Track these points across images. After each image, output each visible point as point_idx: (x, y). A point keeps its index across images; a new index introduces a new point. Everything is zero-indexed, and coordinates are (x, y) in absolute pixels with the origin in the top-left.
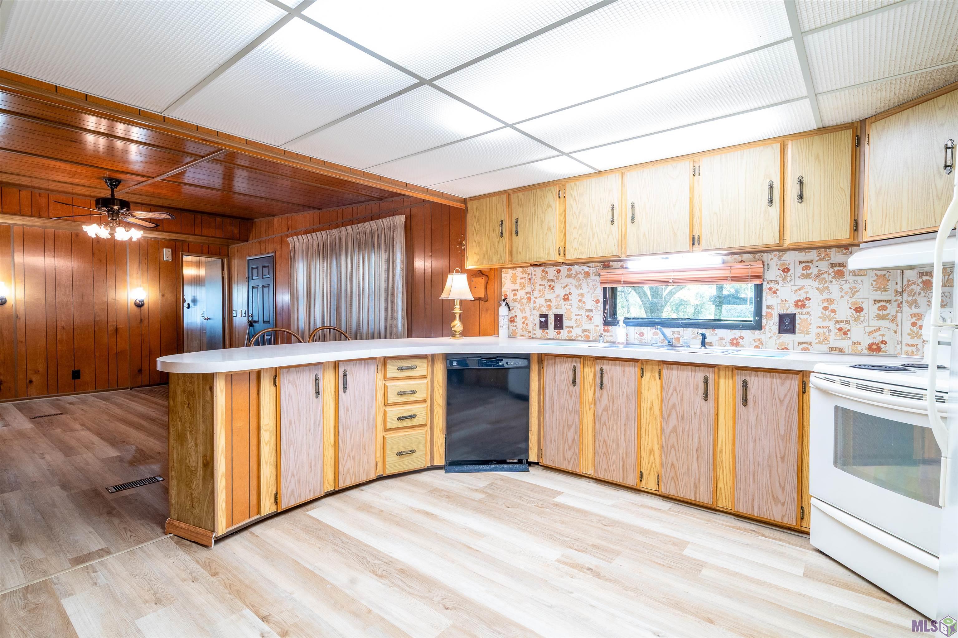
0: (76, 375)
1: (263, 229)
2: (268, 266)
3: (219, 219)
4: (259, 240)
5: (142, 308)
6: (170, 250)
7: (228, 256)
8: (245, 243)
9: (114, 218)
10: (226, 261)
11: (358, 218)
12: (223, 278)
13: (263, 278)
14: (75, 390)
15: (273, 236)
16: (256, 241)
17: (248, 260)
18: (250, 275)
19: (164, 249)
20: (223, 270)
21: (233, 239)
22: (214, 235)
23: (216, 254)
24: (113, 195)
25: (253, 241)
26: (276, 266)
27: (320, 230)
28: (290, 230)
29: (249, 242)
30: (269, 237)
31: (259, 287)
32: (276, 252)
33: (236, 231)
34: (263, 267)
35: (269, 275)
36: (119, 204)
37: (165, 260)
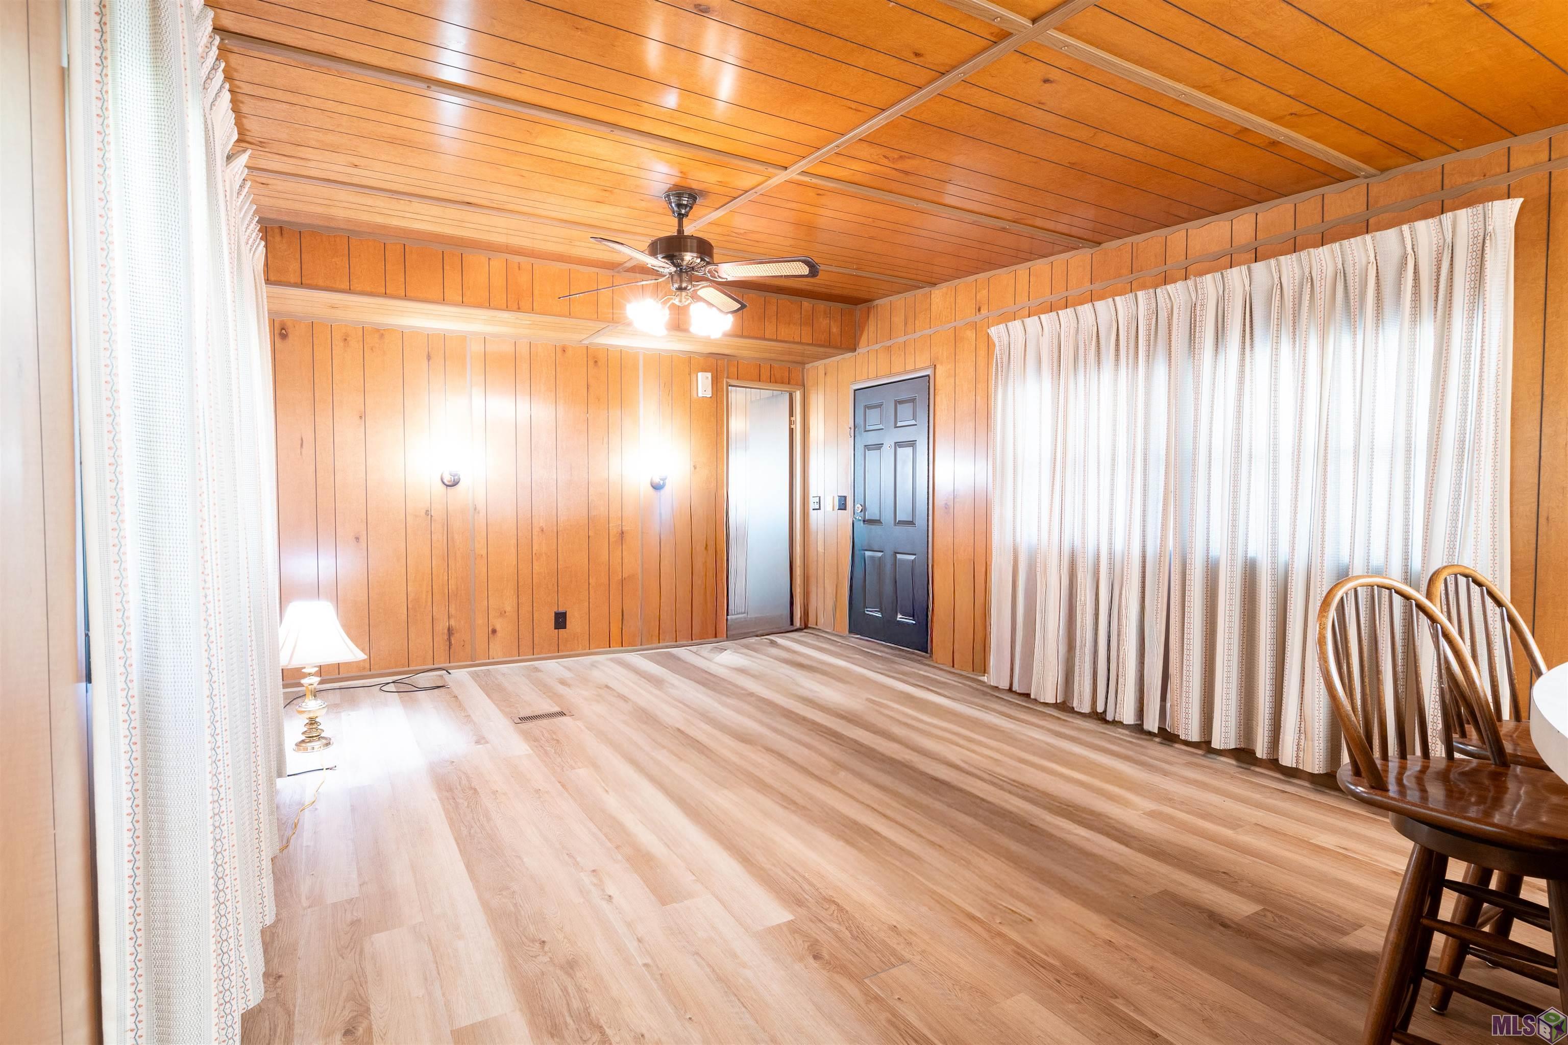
0: (560, 620)
1: (898, 320)
2: (913, 400)
3: (807, 304)
4: (889, 343)
5: (662, 491)
6: (709, 375)
7: (802, 385)
8: (850, 354)
9: (684, 285)
10: (798, 396)
11: (1256, 244)
12: (791, 431)
13: (896, 427)
14: (558, 650)
15: (928, 332)
16: (877, 347)
17: (855, 390)
18: (860, 421)
19: (700, 374)
20: (791, 414)
21: (829, 346)
22: (797, 339)
23: (782, 383)
24: (680, 230)
25: (868, 349)
26: (937, 397)
27: (1092, 298)
28: (984, 311)
29: (858, 351)
30: (918, 334)
31: (885, 448)
32: (938, 367)
33: (835, 330)
34: (898, 402)
35: (914, 418)
36: (695, 248)
37: (700, 395)
